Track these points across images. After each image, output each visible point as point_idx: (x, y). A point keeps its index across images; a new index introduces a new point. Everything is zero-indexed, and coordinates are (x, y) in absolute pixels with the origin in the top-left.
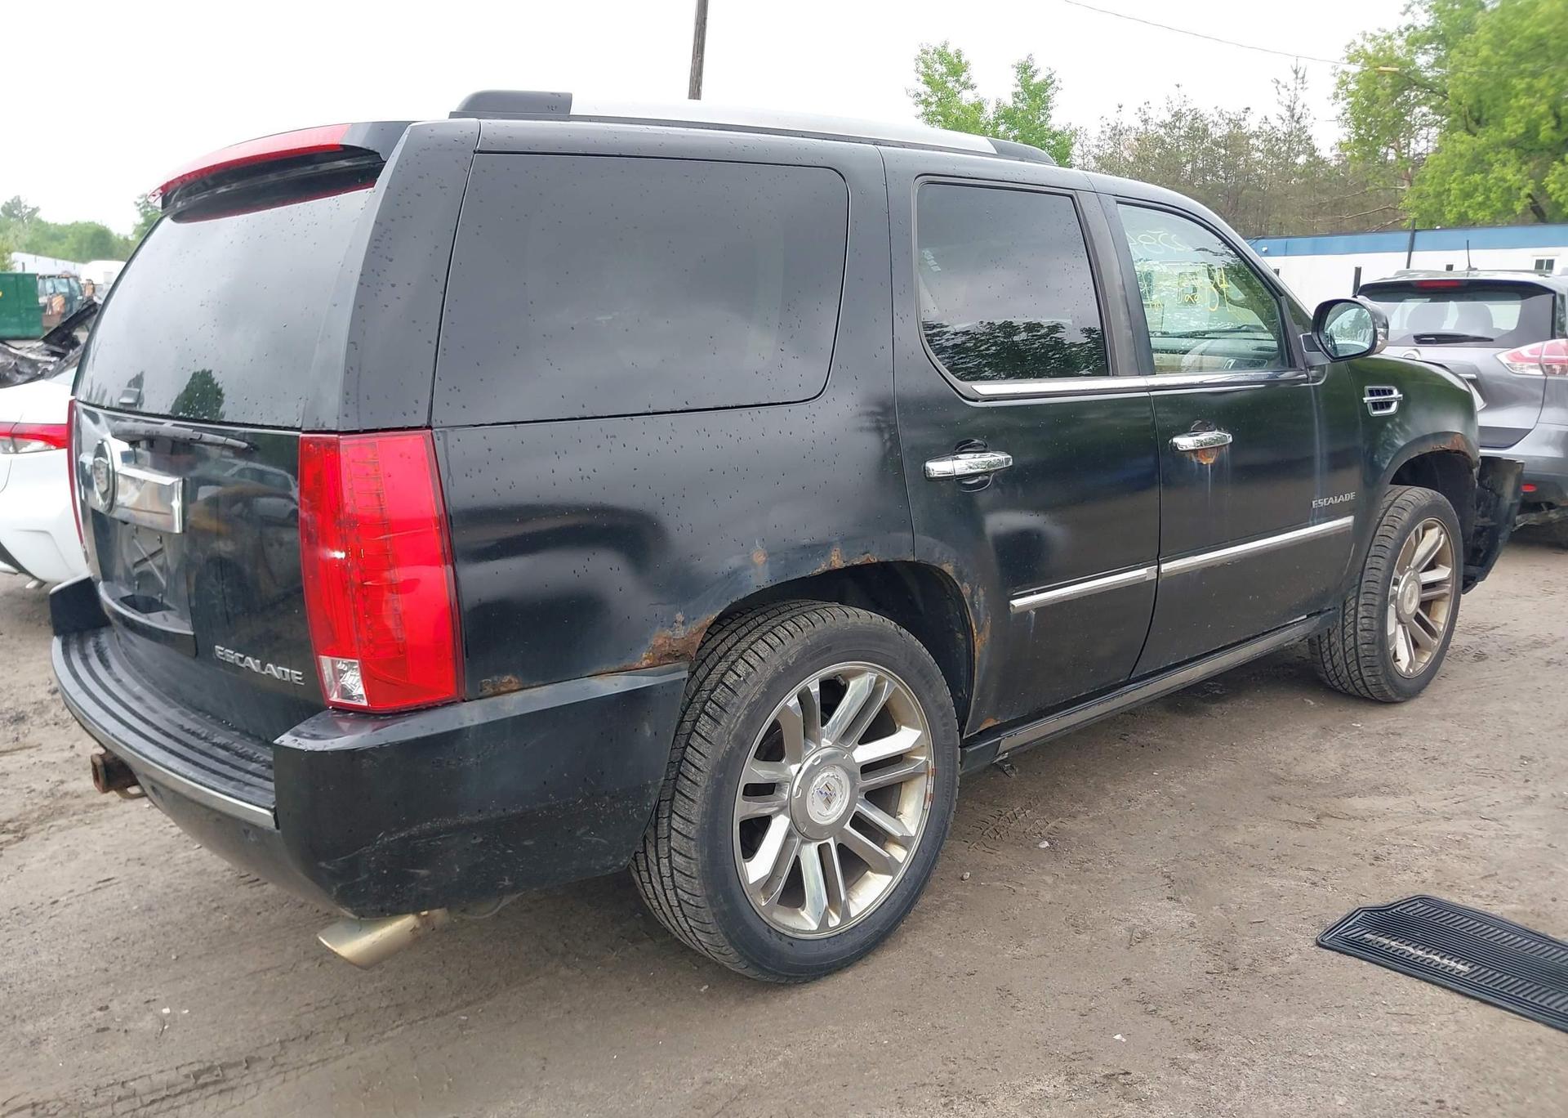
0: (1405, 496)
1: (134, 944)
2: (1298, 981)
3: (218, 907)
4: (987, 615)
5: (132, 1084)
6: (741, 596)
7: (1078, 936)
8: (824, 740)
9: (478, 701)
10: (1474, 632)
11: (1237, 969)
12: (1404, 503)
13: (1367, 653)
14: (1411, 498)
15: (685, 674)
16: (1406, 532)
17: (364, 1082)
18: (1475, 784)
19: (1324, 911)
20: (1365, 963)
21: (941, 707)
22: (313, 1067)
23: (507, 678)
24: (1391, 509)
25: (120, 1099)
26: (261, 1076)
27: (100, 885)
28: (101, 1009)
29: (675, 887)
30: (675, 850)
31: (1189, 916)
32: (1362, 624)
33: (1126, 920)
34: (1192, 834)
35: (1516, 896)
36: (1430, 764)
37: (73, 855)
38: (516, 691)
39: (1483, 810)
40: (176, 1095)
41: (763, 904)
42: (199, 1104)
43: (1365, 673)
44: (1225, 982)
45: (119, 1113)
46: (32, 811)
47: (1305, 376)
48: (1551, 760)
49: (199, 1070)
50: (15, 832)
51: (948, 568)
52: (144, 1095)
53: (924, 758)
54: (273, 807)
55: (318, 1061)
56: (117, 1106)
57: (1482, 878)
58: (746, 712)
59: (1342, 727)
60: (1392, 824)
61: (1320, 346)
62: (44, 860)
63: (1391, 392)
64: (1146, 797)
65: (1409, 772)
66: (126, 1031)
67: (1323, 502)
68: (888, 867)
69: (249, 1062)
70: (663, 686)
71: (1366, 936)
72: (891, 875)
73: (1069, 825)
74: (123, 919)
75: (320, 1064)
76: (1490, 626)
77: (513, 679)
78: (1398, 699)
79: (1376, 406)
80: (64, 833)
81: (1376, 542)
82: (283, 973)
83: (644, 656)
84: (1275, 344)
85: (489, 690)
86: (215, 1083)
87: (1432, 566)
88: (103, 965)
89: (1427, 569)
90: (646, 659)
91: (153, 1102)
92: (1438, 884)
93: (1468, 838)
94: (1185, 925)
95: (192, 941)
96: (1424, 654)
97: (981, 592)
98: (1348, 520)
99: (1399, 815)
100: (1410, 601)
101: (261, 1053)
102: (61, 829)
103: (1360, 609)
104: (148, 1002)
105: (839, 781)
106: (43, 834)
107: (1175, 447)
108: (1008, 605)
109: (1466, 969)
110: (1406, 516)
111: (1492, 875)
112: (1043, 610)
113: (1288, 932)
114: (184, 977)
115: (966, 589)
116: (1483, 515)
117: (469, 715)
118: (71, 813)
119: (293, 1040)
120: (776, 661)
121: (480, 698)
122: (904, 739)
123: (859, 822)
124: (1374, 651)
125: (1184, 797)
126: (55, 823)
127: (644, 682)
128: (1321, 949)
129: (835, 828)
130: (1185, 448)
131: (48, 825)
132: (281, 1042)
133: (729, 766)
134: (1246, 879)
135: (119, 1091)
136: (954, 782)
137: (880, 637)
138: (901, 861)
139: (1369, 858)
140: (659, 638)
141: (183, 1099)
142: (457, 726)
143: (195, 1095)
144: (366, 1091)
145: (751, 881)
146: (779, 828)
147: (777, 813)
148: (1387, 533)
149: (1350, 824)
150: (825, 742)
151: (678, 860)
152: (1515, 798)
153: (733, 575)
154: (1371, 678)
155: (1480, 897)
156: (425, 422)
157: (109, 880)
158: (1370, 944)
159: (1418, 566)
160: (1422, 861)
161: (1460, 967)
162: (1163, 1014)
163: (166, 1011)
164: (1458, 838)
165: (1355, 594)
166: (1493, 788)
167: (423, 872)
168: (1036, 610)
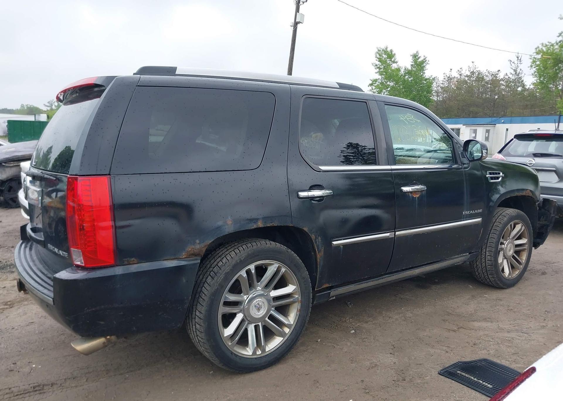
0: (506, 212)
1: (32, 343)
2: (426, 385)
3: (63, 334)
4: (322, 246)
5: (13, 389)
6: (221, 235)
7: (351, 364)
8: (258, 287)
9: (122, 266)
10: (545, 264)
11: (405, 380)
12: (505, 214)
13: (490, 269)
14: (508, 213)
15: (199, 261)
16: (506, 225)
17: (87, 394)
18: (524, 320)
19: (447, 362)
20: (453, 381)
21: (304, 278)
22: (72, 388)
23: (133, 259)
24: (500, 216)
25: (7, 394)
26: (55, 389)
27: (30, 324)
28: (14, 364)
29: (197, 336)
30: (197, 323)
31: (394, 360)
32: (488, 258)
33: (372, 360)
34: (408, 331)
35: (523, 362)
36: (509, 312)
37: (25, 314)
38: (136, 264)
39: (524, 330)
40: (25, 393)
41: (230, 344)
42: (32, 397)
43: (490, 277)
44: (398, 384)
45: (5, 398)
46: (18, 299)
47: (461, 167)
48: (557, 312)
49: (36, 386)
50: (10, 305)
51: (306, 229)
52: (16, 392)
53: (297, 296)
54: (53, 297)
55: (75, 386)
56: (5, 396)
57: (512, 354)
58: (224, 276)
59: (480, 296)
60: (486, 333)
61: (466, 156)
62: (15, 315)
63: (499, 174)
64: (396, 317)
65: (500, 314)
66: (19, 371)
67: (467, 213)
68: (282, 335)
69: (52, 385)
70: (190, 265)
71: (457, 372)
72: (283, 337)
73: (365, 325)
74: (32, 335)
75: (75, 387)
76: (552, 262)
77: (135, 260)
78: (504, 287)
79: (492, 178)
80: (25, 307)
81: (493, 228)
82: (74, 357)
83: (184, 254)
84: (450, 155)
85: (126, 263)
86: (40, 390)
87: (519, 238)
88: (20, 349)
89: (517, 239)
90: (184, 255)
91: (17, 395)
92: (494, 355)
93: (513, 339)
94: (392, 363)
95: (50, 344)
96: (516, 271)
97: (320, 238)
98: (479, 220)
99: (491, 329)
100: (510, 251)
101: (58, 382)
102: (24, 305)
103: (487, 252)
104: (29, 362)
105: (263, 303)
106: (19, 306)
107: (402, 191)
108: (331, 244)
109: (491, 386)
110: (505, 219)
111: (517, 353)
112: (345, 246)
113: (430, 368)
114: (43, 355)
115: (313, 237)
116: (545, 221)
117: (119, 271)
118: (30, 300)
119: (69, 379)
120: (237, 259)
121: (123, 265)
122: (289, 289)
123: (271, 317)
124: (492, 268)
125: (410, 318)
126: (23, 303)
127: (183, 263)
128: (439, 375)
129: (262, 319)
130: (406, 191)
131: (21, 303)
132: (65, 379)
133: (217, 295)
134: (422, 348)
135: (7, 391)
136: (309, 306)
137: (280, 252)
138: (287, 333)
139: (471, 344)
140: (190, 248)
141: (28, 394)
142: (113, 274)
143: (32, 394)
144: (87, 397)
145: (225, 336)
146: (239, 317)
147: (239, 312)
148: (498, 225)
149: (470, 332)
150: (259, 288)
151: (198, 326)
152: (538, 326)
153: (219, 228)
154: (492, 279)
155: (509, 361)
156: (108, 173)
157: (33, 322)
158: (458, 375)
159: (513, 238)
160: (492, 347)
161: (489, 386)
162: (371, 394)
163: (34, 366)
164: (510, 339)
165: (485, 247)
166: (531, 322)
167: (102, 323)
168: (342, 246)
